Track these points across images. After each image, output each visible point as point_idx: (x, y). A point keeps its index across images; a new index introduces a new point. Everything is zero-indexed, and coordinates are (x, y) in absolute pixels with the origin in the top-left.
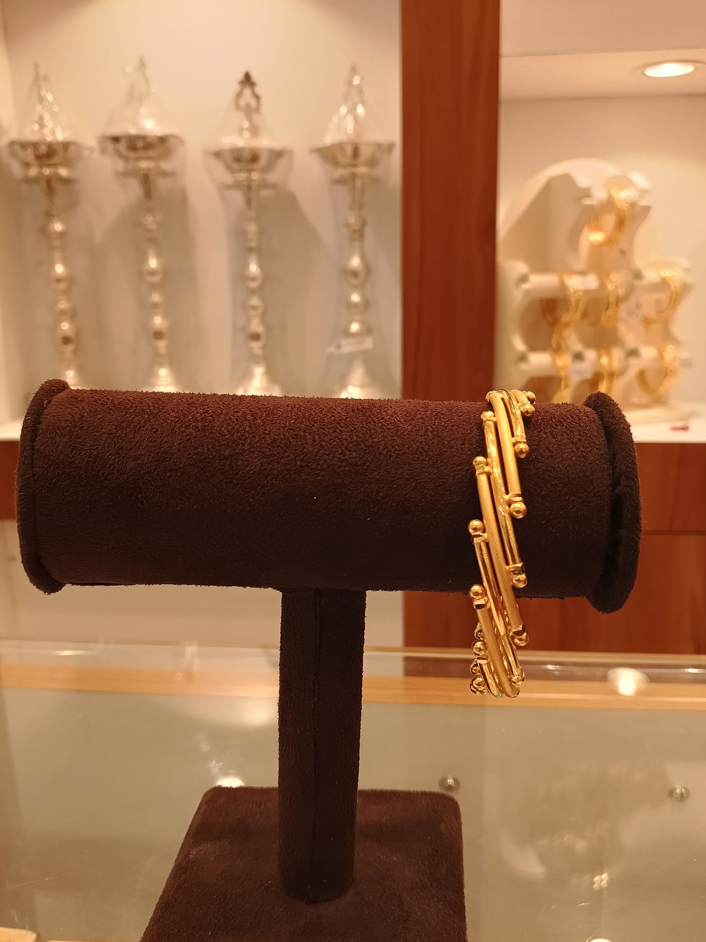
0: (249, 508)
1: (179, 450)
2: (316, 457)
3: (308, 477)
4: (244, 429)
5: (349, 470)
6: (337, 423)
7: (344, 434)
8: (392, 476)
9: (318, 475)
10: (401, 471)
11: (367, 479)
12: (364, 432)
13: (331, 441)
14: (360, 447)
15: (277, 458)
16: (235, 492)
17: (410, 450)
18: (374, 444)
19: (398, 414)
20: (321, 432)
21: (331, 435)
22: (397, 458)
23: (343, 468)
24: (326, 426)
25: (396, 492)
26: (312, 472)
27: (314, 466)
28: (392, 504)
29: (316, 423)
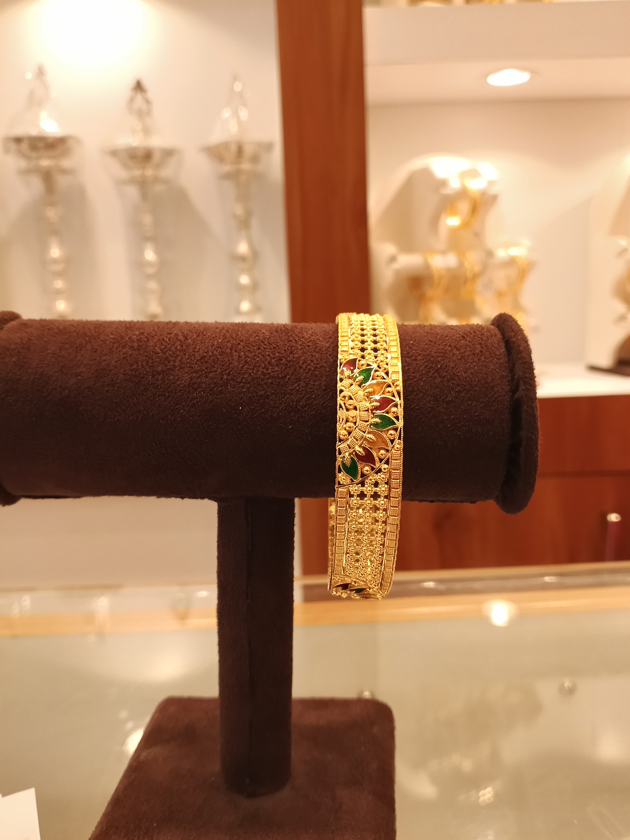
0: (180, 419)
1: (116, 367)
2: (241, 372)
3: (234, 389)
4: (176, 348)
5: (271, 382)
6: (261, 342)
7: (267, 351)
8: (311, 387)
9: (243, 387)
10: (319, 382)
11: (287, 390)
12: (286, 349)
13: (255, 357)
14: (282, 362)
15: (205, 373)
16: (167, 404)
17: (327, 364)
18: (294, 359)
19: (317, 334)
20: (246, 349)
21: (255, 352)
22: (315, 371)
23: (266, 381)
24: (251, 344)
25: (315, 401)
26: (237, 385)
27: (239, 380)
28: (311, 412)
29: (242, 342)
